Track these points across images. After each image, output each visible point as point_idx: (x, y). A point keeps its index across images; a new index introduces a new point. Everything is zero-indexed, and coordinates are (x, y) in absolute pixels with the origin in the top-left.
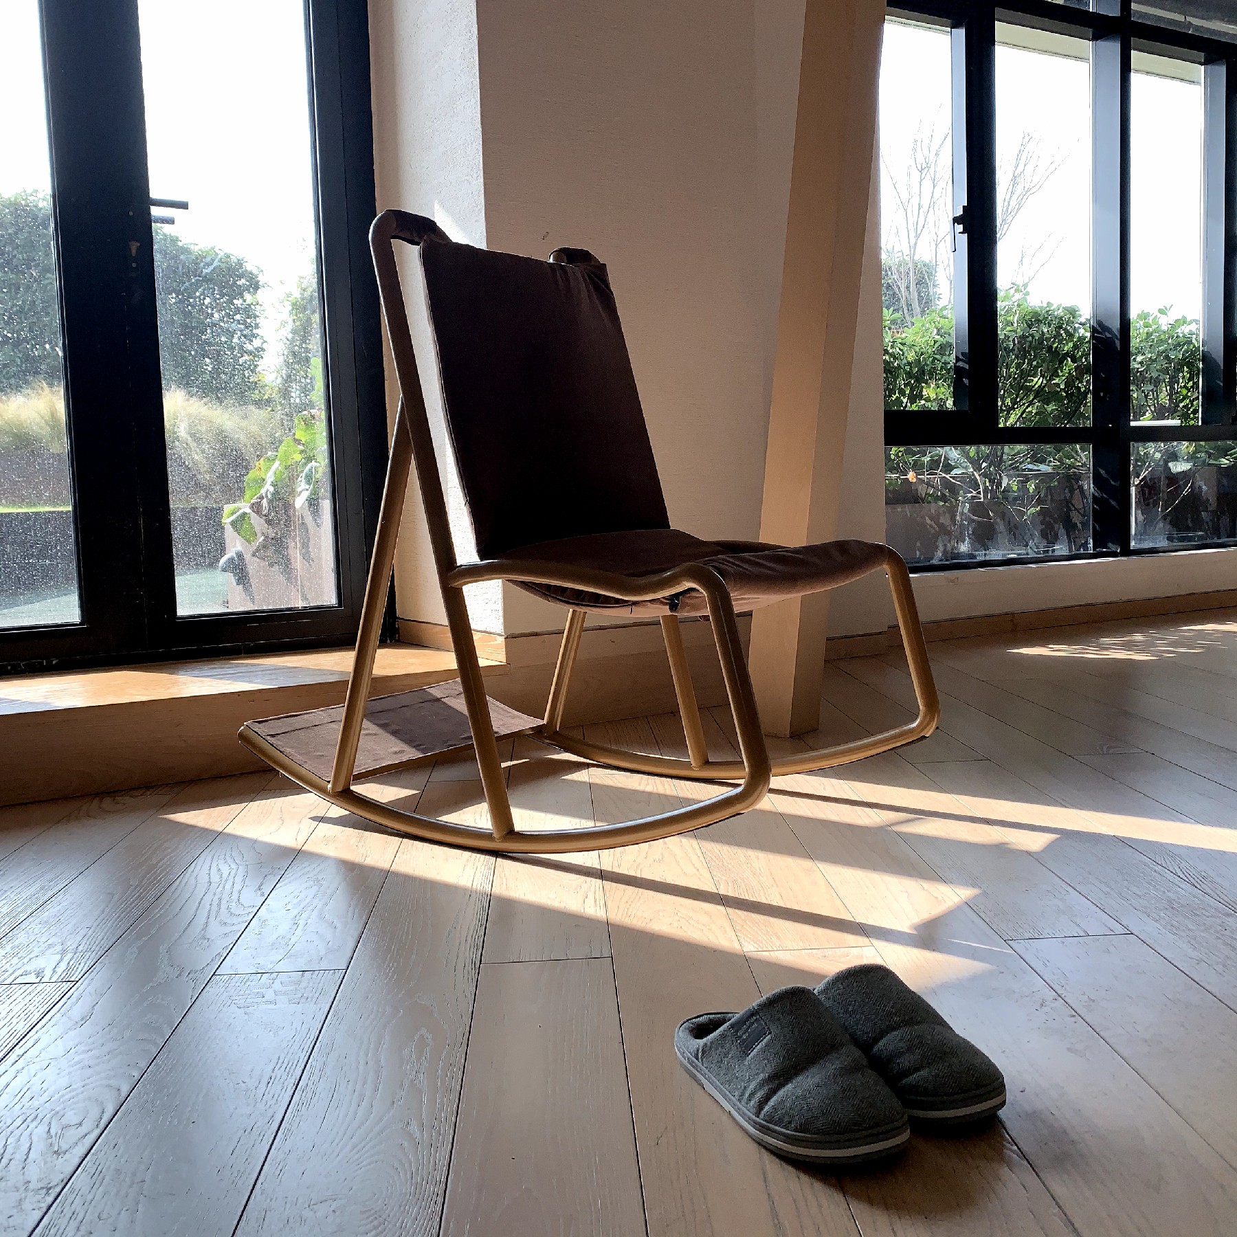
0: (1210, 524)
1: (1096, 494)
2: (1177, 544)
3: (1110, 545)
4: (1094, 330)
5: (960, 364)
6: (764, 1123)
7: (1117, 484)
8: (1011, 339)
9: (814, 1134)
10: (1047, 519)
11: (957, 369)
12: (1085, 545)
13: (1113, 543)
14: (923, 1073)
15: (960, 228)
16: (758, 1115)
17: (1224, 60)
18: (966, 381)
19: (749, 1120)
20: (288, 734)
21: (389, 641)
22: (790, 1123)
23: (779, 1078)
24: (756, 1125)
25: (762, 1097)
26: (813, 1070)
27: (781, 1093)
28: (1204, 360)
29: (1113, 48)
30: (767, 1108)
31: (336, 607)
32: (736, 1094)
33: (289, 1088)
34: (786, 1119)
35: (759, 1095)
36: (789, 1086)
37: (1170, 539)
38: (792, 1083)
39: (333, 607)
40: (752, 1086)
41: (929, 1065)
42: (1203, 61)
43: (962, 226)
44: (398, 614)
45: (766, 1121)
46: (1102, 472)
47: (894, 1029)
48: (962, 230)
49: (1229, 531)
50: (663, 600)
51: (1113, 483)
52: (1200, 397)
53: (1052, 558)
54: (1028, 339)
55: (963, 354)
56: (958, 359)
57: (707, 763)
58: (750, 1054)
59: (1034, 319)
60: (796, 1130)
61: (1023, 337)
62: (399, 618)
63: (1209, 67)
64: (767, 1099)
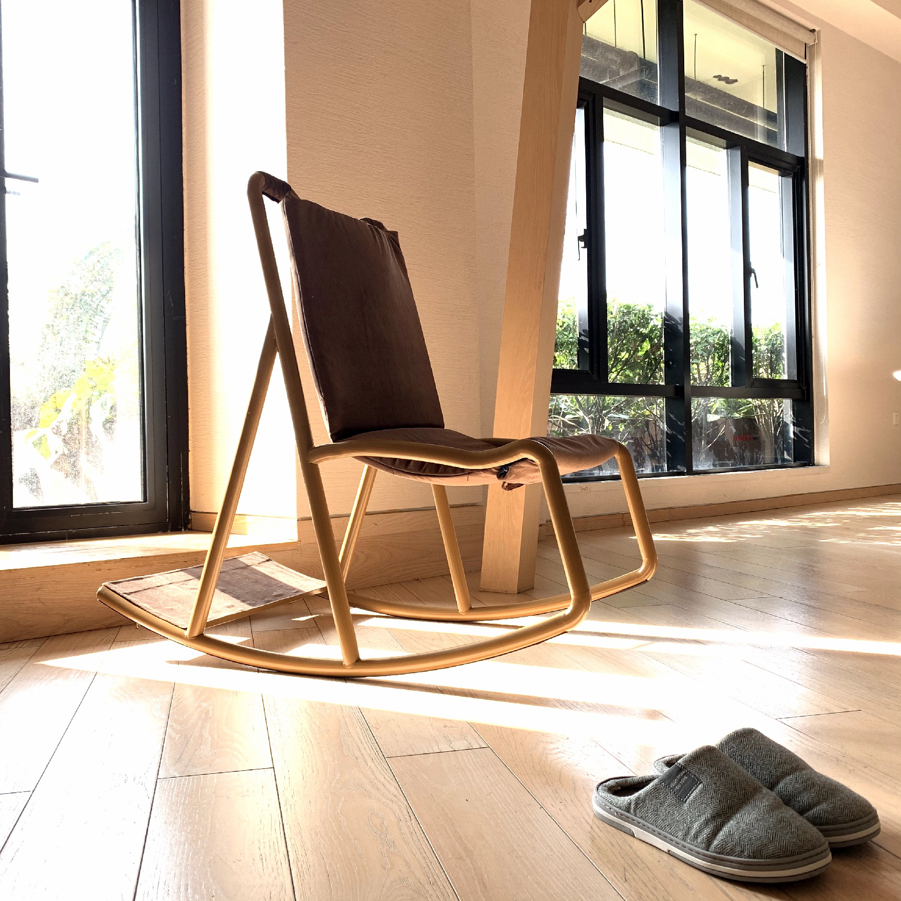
0: (738, 454)
1: (669, 432)
2: (718, 468)
3: (679, 467)
4: (665, 320)
5: (583, 338)
6: (715, 854)
7: (683, 424)
8: (611, 324)
9: (766, 858)
10: (638, 448)
11: (580, 342)
12: (662, 467)
13: (681, 466)
14: (824, 806)
15: (582, 244)
16: (707, 848)
17: (739, 147)
18: (587, 350)
19: (698, 855)
20: (139, 593)
21: (183, 530)
22: (742, 852)
23: (721, 817)
24: (705, 857)
25: (709, 834)
26: (747, 808)
27: (725, 829)
28: (732, 343)
29: (675, 132)
30: (716, 842)
31: (141, 502)
32: (680, 834)
33: (283, 861)
34: (738, 849)
35: (707, 831)
36: (732, 823)
37: (714, 465)
38: (732, 819)
39: (139, 502)
40: (696, 826)
41: (825, 800)
42: (725, 146)
43: (583, 242)
44: (192, 508)
45: (716, 853)
46: (671, 416)
47: (788, 774)
48: (583, 246)
49: (749, 460)
50: (493, 470)
51: (680, 424)
52: (730, 369)
53: (642, 476)
54: (623, 324)
55: (584, 331)
56: (580, 334)
57: (471, 609)
58: (686, 801)
59: (628, 311)
60: (749, 857)
61: (620, 323)
62: (192, 511)
63: (729, 150)
64: (714, 834)
